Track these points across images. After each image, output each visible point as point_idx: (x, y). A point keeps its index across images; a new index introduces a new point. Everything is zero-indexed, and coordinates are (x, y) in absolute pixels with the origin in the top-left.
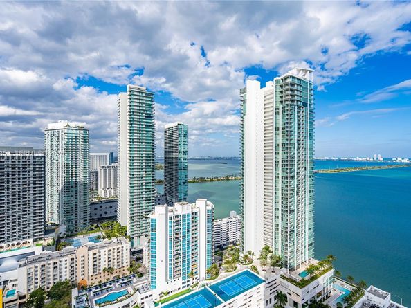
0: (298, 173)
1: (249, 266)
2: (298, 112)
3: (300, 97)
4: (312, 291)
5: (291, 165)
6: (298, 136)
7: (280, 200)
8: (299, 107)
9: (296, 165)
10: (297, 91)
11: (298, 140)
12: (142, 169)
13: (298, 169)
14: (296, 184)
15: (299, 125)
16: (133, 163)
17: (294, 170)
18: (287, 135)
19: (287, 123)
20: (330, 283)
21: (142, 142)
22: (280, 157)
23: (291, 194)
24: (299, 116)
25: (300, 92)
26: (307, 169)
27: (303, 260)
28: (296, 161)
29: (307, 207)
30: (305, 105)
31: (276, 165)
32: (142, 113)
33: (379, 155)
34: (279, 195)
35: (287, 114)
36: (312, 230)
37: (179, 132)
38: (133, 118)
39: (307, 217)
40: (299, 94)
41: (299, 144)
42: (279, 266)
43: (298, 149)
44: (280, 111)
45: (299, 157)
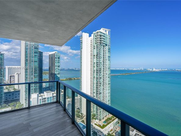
0: (103, 76)
1: (81, 120)
2: (103, 48)
3: (104, 41)
4: (108, 129)
5: (100, 72)
6: (103, 59)
7: (95, 88)
8: (103, 46)
9: (102, 72)
10: (103, 39)
11: (103, 61)
12: (32, 74)
13: (103, 74)
14: (102, 80)
15: (103, 54)
16: (27, 72)
17: (101, 75)
18: (98, 59)
19: (98, 53)
20: (116, 124)
21: (32, 61)
22: (95, 69)
23: (100, 86)
24: (103, 50)
25: (104, 39)
26: (108, 74)
27: (106, 115)
28: (102, 70)
29: (108, 91)
30: (106, 45)
31: (94, 72)
32: (32, 46)
33: (142, 68)
34: (95, 86)
35: (98, 49)
36: (110, 101)
37: (56, 57)
38: (27, 49)
39: (107, 96)
40: (104, 40)
41: (103, 63)
42: (94, 119)
43: (103, 65)
44: (95, 47)
45: (103, 68)
